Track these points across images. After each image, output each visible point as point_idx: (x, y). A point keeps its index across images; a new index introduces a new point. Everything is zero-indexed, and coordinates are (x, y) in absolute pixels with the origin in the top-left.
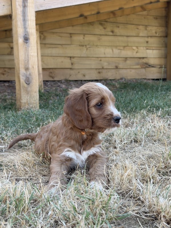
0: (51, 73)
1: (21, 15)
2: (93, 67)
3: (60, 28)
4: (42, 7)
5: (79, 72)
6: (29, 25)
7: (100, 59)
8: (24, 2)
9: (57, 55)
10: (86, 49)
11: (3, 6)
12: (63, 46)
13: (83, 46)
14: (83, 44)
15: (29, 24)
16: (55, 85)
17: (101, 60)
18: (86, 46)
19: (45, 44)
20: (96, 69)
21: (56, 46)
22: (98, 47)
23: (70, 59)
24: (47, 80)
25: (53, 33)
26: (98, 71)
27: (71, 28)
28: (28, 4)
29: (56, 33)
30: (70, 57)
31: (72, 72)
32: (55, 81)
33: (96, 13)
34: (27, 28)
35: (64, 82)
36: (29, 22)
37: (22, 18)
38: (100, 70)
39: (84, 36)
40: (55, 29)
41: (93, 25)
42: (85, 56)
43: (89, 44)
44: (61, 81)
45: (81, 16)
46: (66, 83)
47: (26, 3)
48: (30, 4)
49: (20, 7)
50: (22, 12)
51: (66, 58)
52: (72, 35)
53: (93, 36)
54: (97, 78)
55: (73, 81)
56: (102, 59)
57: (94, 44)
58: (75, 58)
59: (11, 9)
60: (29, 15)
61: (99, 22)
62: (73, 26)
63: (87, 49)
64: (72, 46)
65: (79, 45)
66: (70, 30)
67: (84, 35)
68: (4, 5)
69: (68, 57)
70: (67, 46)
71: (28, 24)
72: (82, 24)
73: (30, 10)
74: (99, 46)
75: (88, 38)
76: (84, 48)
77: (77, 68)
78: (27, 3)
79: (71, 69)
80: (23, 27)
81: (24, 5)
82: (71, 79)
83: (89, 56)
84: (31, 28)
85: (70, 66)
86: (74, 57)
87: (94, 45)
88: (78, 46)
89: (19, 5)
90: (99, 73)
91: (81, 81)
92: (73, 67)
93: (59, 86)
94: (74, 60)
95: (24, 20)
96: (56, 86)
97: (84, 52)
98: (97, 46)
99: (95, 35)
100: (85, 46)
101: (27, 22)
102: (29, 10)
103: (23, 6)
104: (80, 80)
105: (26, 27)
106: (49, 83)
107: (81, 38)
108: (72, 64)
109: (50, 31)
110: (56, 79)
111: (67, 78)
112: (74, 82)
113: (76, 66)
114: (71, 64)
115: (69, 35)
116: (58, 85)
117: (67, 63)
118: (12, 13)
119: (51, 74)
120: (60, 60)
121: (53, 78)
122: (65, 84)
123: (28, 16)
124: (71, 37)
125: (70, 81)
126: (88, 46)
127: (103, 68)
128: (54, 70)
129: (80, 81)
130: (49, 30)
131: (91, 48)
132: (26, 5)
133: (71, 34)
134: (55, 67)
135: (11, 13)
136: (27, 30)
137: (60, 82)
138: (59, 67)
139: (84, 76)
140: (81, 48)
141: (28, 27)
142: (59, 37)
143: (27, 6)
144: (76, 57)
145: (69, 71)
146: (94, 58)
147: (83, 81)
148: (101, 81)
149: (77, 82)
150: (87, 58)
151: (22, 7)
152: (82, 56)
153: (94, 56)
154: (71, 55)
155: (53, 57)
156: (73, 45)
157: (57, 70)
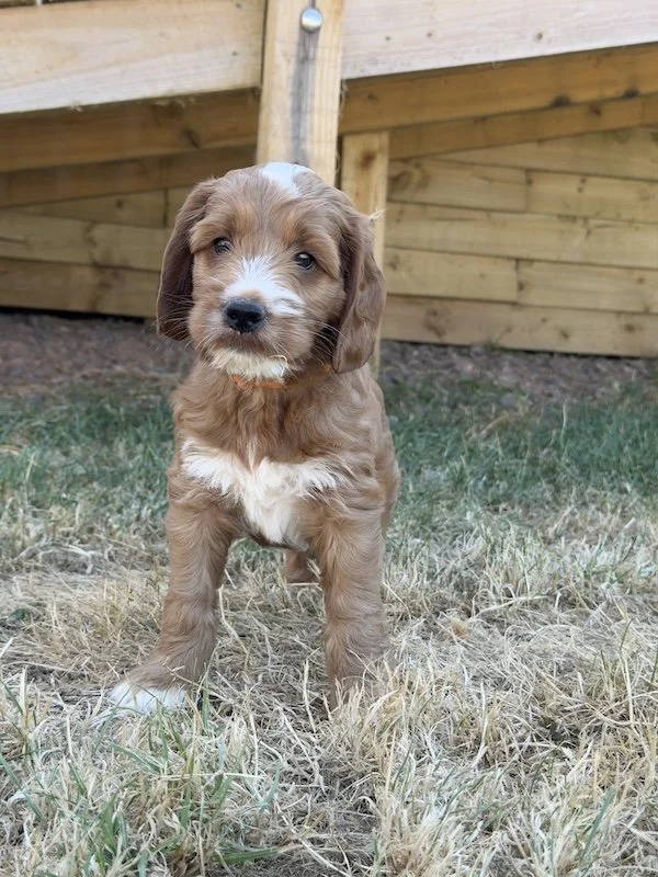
0: (435, 313)
1: (290, 90)
2: (605, 304)
3: (489, 146)
4: (375, 62)
5: (544, 320)
6: (312, 130)
7: (637, 274)
8: (304, 45)
9: (465, 249)
10: (584, 231)
11: (233, 57)
12: (494, 215)
13: (574, 219)
14: (572, 212)
15: (312, 124)
16: (440, 360)
17: (641, 281)
18: (586, 219)
19: (424, 204)
20: (619, 313)
21: (466, 214)
22: (637, 229)
23: (517, 268)
24: (416, 338)
25: (462, 164)
26: (624, 321)
27: (531, 147)
28: (319, 52)
29: (473, 164)
30: (518, 260)
31: (517, 317)
32: (444, 346)
33: (622, 93)
34: (304, 140)
35: (477, 354)
36: (316, 117)
37: (288, 102)
38: (636, 320)
39: (583, 181)
40: (468, 149)
41: (623, 141)
42: (577, 258)
43: (598, 213)
44: (468, 347)
45: (561, 103)
46: (484, 357)
47: (312, 50)
48: (327, 51)
49: (289, 61)
50: (291, 81)
51: (500, 260)
52: (534, 176)
53: (617, 181)
54: (615, 348)
55: (515, 351)
56: (648, 275)
57: (619, 215)
58: (536, 265)
59: (259, 68)
60: (317, 92)
61: (651, 130)
62: (541, 141)
63: (589, 233)
64: (528, 217)
65: (560, 216)
66: (527, 155)
67: (585, 177)
68: (235, 54)
69: (509, 258)
70: (507, 216)
71: (308, 126)
72: (580, 135)
73: (322, 73)
74: (641, 226)
75: (598, 190)
76: (579, 228)
77: (537, 302)
78: (316, 47)
79: (514, 304)
80: (290, 134)
81: (302, 55)
82: (508, 342)
83: (593, 260)
84: (319, 142)
85: (512, 295)
86: (531, 261)
87: (618, 218)
88: (555, 218)
89: (285, 54)
90: (630, 328)
91: (551, 354)
92: (522, 300)
93: (450, 366)
94: (528, 272)
95: (298, 110)
96: (440, 363)
97: (576, 244)
98: (631, 222)
99: (627, 178)
100: (580, 222)
101: (308, 117)
102: (318, 76)
103: (298, 56)
104: (544, 352)
105: (302, 135)
106: (416, 353)
107: (569, 187)
108: (521, 286)
109: (451, 156)
110: (449, 339)
111: (494, 340)
112: (522, 354)
113: (534, 297)
114: (515, 286)
115: (522, 177)
116: (448, 361)
117: (501, 281)
118: (262, 81)
119: (433, 320)
120: (474, 267)
121: (439, 333)
122: (479, 359)
123: (313, 95)
124: (529, 182)
125: (505, 350)
126: (593, 222)
127: (647, 312)
128: (446, 303)
129: (547, 356)
130: (447, 152)
131: (607, 230)
132: (311, 54)
133: (529, 171)
134: (452, 292)
135: (259, 84)
136: (303, 147)
137: (465, 351)
138: (465, 294)
139: (565, 335)
140: (565, 226)
141: (308, 136)
142: (482, 182)
143: (314, 59)
144: (539, 261)
145: (504, 314)
146: (616, 271)
147: (555, 356)
148: (633, 363)
149: (531, 357)
150: (589, 268)
151: (293, 60)
152: (565, 258)
153: (616, 262)
154: (522, 253)
155: (449, 256)
156: (533, 213)
157: (458, 304)
